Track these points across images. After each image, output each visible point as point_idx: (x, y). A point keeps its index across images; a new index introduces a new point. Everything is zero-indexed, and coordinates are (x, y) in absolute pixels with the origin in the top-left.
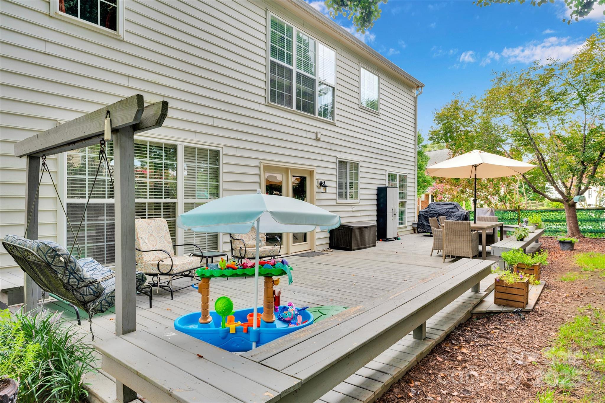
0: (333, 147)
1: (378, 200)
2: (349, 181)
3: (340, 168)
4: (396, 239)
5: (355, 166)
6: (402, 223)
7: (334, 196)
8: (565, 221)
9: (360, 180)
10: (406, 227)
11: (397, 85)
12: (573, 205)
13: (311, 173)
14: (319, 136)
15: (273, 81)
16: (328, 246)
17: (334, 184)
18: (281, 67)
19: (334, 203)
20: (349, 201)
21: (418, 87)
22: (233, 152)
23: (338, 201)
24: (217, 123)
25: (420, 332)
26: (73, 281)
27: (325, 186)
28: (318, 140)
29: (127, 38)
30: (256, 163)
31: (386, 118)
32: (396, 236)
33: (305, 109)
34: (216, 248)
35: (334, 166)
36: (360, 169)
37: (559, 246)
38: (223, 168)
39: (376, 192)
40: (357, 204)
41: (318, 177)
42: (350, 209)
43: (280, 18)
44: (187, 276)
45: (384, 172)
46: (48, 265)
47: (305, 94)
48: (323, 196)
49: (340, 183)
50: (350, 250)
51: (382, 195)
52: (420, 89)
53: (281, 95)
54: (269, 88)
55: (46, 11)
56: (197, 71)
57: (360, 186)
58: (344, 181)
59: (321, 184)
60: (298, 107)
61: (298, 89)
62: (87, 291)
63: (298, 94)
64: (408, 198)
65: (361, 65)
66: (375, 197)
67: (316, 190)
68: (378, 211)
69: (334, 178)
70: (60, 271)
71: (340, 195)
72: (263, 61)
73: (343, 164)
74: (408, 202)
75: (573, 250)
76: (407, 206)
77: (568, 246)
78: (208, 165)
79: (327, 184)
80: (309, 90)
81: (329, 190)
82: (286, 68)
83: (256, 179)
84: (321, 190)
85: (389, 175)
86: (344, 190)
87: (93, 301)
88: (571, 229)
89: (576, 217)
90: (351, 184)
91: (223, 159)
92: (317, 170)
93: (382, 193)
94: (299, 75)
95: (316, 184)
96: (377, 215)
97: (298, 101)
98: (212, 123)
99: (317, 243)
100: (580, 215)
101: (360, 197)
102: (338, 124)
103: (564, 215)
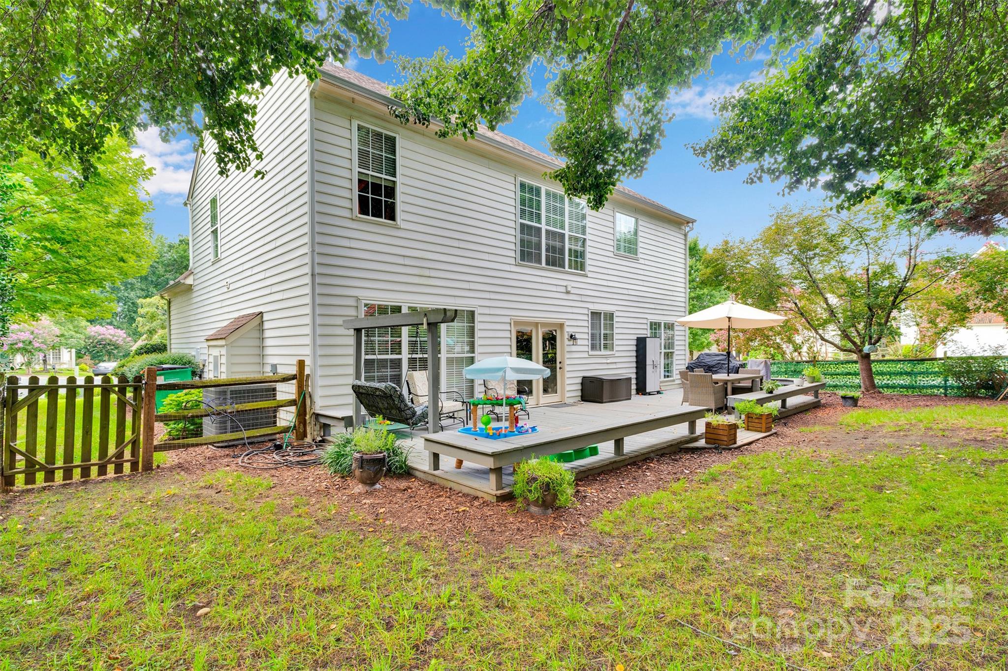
0: (584, 299)
1: (637, 351)
2: (603, 332)
3: (592, 319)
4: (658, 392)
5: (610, 316)
6: (668, 376)
7: (586, 349)
8: (858, 374)
9: (616, 331)
10: (674, 381)
11: (661, 224)
12: (867, 356)
13: (561, 326)
14: (569, 289)
15: (522, 241)
16: (579, 399)
17: (586, 336)
18: (530, 227)
19: (586, 355)
20: (603, 352)
21: (688, 223)
22: (487, 311)
23: (591, 353)
24: (473, 286)
25: (619, 444)
26: (402, 406)
27: (575, 339)
28: (568, 292)
29: (403, 225)
30: (507, 320)
31: (647, 262)
32: (658, 389)
33: (554, 265)
34: (473, 397)
35: (586, 318)
36: (616, 319)
37: (841, 401)
38: (478, 326)
39: (635, 342)
40: (613, 356)
41: (568, 330)
42: (604, 361)
43: (528, 181)
44: (451, 417)
45: (645, 321)
46: (391, 396)
47: (554, 248)
48: (574, 348)
49: (592, 335)
50: (601, 402)
51: (641, 346)
52: (690, 224)
53: (530, 254)
54: (519, 248)
55: (349, 216)
56: (456, 244)
57: (616, 337)
58: (597, 332)
59: (571, 336)
60: (548, 263)
61: (547, 245)
62: (408, 412)
63: (547, 250)
64: (676, 348)
65: (616, 210)
66: (635, 348)
67: (567, 342)
68: (637, 362)
69: (586, 330)
70: (396, 400)
71: (593, 347)
72: (512, 224)
73: (595, 315)
74: (676, 352)
75: (856, 406)
76: (675, 357)
77: (850, 402)
78: (466, 324)
79: (577, 336)
80: (558, 244)
81: (579, 342)
82: (535, 227)
83: (508, 334)
84: (571, 343)
85: (651, 323)
86: (598, 342)
87: (411, 418)
88: (864, 384)
89: (871, 370)
90: (606, 336)
91: (478, 318)
92: (567, 323)
93: (641, 344)
94: (547, 231)
95: (566, 336)
96: (637, 367)
97: (547, 257)
98: (468, 287)
99: (568, 395)
100: (875, 367)
101: (616, 348)
102: (590, 275)
103: (856, 367)
